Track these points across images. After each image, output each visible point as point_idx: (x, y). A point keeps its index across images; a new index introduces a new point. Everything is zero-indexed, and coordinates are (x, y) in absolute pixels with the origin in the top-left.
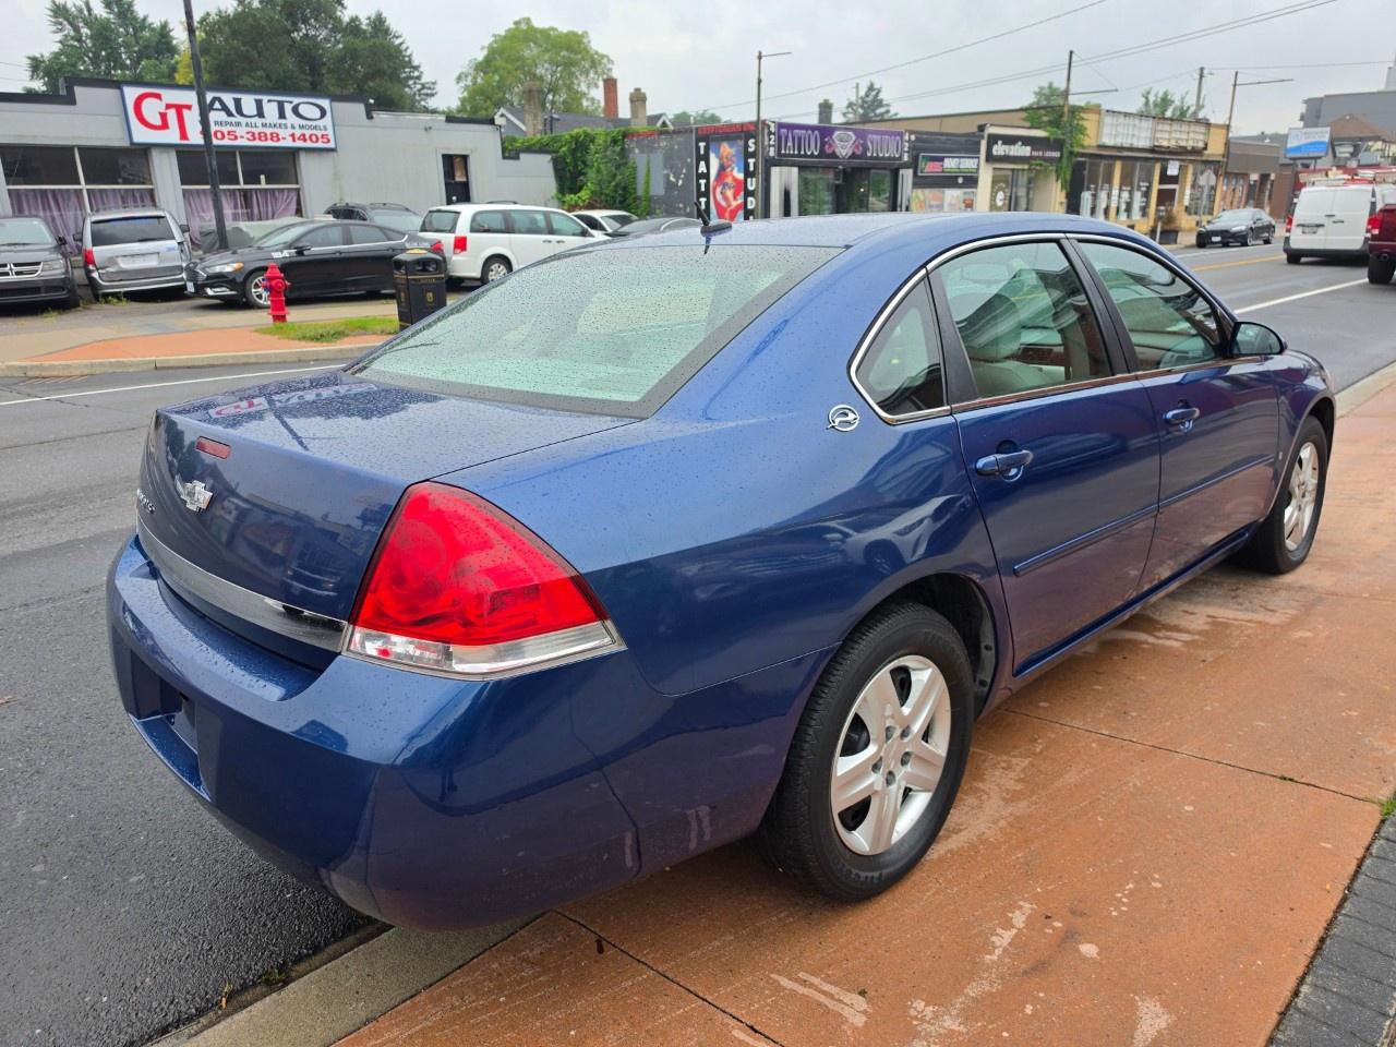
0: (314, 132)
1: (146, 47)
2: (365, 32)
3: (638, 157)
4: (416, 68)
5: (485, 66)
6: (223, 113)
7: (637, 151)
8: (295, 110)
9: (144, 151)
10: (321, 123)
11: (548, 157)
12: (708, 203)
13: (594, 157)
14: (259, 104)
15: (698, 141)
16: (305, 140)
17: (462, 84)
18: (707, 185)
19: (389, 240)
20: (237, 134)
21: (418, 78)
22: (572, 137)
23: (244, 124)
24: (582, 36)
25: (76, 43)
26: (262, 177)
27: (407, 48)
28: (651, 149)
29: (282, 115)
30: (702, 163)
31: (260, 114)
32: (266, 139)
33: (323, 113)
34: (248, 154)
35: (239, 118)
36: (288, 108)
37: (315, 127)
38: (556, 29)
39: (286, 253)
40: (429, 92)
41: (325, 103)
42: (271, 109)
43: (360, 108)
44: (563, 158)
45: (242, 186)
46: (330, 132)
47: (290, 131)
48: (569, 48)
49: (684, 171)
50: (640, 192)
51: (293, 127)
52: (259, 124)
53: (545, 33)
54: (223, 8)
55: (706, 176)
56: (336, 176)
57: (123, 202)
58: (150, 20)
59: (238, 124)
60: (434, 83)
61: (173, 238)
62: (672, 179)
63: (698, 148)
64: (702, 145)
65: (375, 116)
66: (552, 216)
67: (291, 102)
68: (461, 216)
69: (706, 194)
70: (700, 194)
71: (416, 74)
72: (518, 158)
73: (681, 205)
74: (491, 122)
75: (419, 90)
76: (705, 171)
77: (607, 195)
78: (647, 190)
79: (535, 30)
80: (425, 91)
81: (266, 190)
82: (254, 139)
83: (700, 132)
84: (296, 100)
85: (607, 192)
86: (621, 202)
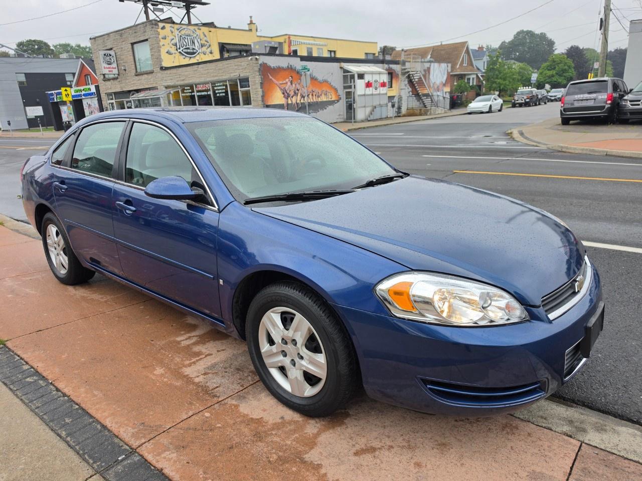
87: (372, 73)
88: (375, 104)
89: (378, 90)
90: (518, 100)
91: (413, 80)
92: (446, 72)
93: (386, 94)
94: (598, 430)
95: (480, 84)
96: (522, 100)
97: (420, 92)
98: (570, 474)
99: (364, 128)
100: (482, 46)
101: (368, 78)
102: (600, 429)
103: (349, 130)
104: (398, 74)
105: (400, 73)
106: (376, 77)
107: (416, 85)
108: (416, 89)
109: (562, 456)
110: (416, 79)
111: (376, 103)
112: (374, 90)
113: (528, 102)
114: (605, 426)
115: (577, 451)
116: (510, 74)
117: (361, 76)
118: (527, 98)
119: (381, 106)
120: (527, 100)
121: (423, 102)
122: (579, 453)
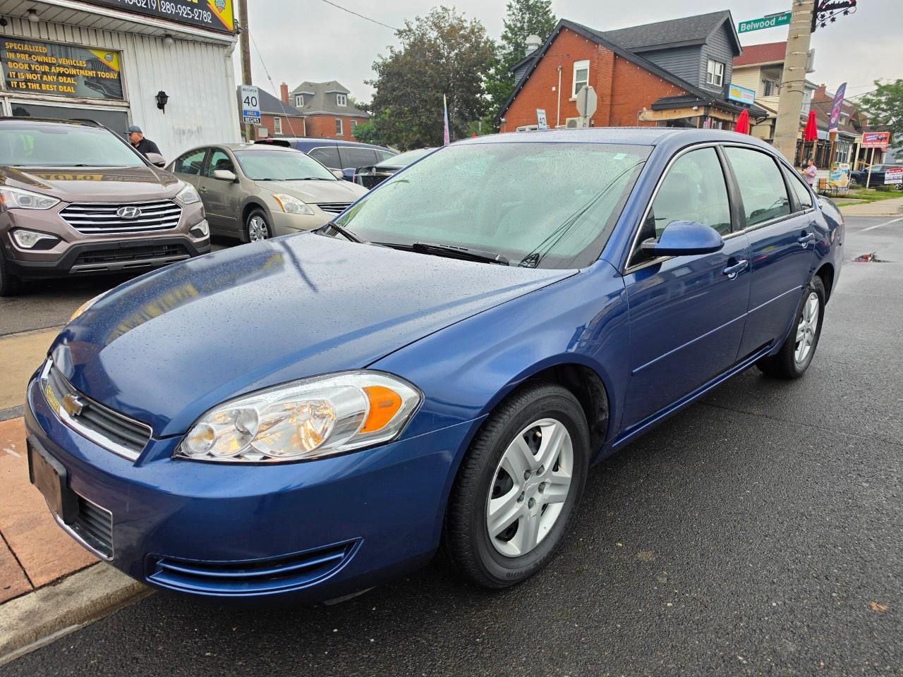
94: (30, 612)
98: (9, 547)
102: (30, 616)
109: (35, 555)
114: (28, 625)
115: (27, 572)
122: (23, 572)
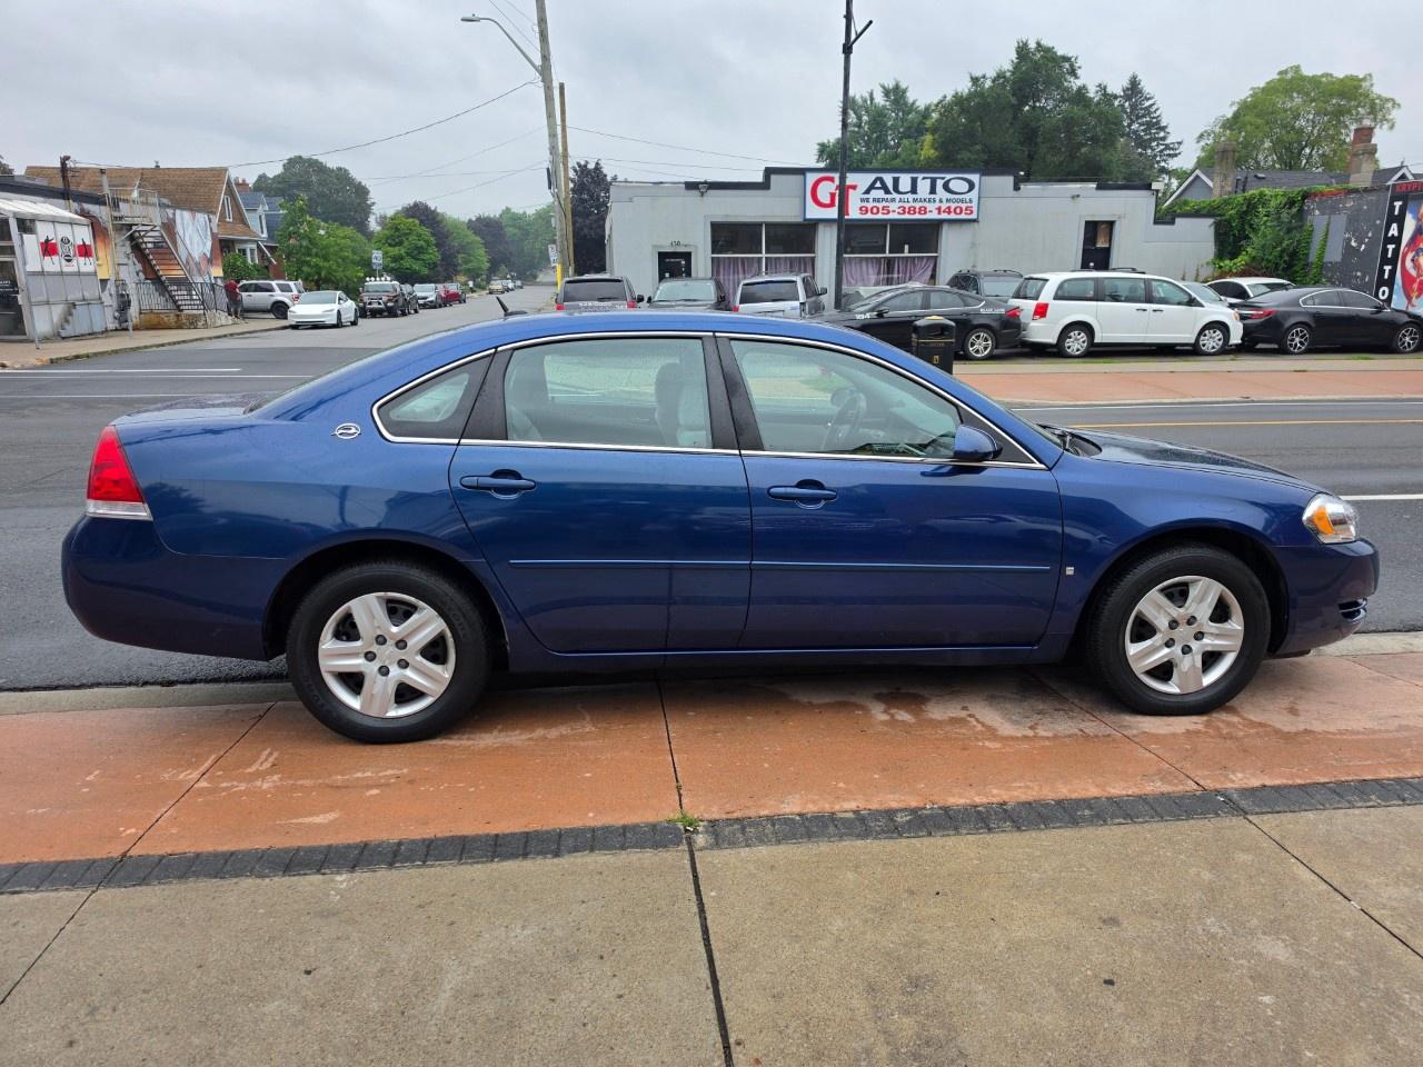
0: (960, 204)
1: (909, 128)
2: (1091, 99)
3: (1317, 218)
4: (1163, 129)
5: (1233, 123)
6: (882, 191)
7: (1317, 212)
8: (946, 187)
9: (812, 226)
10: (967, 196)
11: (1211, 221)
12: (1393, 273)
13: (1261, 219)
14: (914, 181)
15: (1394, 199)
16: (949, 213)
17: (1202, 143)
18: (1396, 251)
19: (966, 305)
20: (891, 209)
21: (1164, 139)
22: (1245, 199)
23: (897, 200)
24: (1364, 79)
25: (856, 129)
26: (906, 247)
27: (1157, 109)
28: (1334, 210)
29: (933, 191)
30: (1395, 226)
31: (914, 190)
32: (915, 213)
33: (972, 186)
34: (896, 225)
35: (895, 195)
36: (940, 183)
37: (962, 201)
38: (1331, 75)
39: (868, 316)
40: (1172, 152)
41: (975, 178)
42: (924, 186)
43: (1010, 180)
44: (1229, 222)
45: (887, 255)
46: (974, 205)
47: (937, 204)
48: (1342, 95)
49: (1370, 235)
50: (1313, 258)
51: (941, 201)
52: (910, 200)
53: (1315, 81)
54: (959, 90)
55: (1397, 240)
56: (973, 245)
57: (791, 267)
58: (917, 104)
59: (893, 200)
60: (1180, 143)
61: (797, 299)
62: (1353, 244)
63: (1392, 208)
64: (1398, 204)
65: (1022, 187)
66: (1154, 283)
67: (943, 178)
68: (1048, 284)
69: (1393, 262)
70: (1385, 261)
71: (1162, 134)
72: (1173, 223)
73: (1359, 274)
74: (1148, 187)
75: (1161, 151)
76: (1396, 234)
77: (1269, 261)
78: (1321, 257)
79: (1303, 78)
80: (1168, 152)
81: (907, 257)
82: (904, 213)
83: (1398, 190)
84: (948, 176)
85: (1271, 258)
86: (1284, 269)
87: (54, 221)
88: (71, 298)
89: (74, 263)
90: (370, 304)
91: (144, 246)
92: (209, 233)
93: (95, 274)
95: (266, 264)
96: (380, 304)
97: (161, 273)
99: (88, 356)
100: (244, 181)
101: (44, 231)
103: (52, 361)
104: (106, 229)
105: (110, 227)
106: (64, 231)
107: (151, 257)
108: (152, 267)
110: (148, 242)
111: (74, 296)
112: (64, 262)
113: (392, 307)
116: (336, 248)
117: (26, 225)
118: (390, 300)
119: (86, 302)
120: (390, 304)
121: (172, 297)
